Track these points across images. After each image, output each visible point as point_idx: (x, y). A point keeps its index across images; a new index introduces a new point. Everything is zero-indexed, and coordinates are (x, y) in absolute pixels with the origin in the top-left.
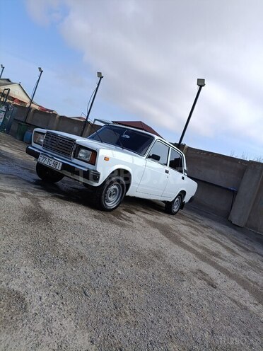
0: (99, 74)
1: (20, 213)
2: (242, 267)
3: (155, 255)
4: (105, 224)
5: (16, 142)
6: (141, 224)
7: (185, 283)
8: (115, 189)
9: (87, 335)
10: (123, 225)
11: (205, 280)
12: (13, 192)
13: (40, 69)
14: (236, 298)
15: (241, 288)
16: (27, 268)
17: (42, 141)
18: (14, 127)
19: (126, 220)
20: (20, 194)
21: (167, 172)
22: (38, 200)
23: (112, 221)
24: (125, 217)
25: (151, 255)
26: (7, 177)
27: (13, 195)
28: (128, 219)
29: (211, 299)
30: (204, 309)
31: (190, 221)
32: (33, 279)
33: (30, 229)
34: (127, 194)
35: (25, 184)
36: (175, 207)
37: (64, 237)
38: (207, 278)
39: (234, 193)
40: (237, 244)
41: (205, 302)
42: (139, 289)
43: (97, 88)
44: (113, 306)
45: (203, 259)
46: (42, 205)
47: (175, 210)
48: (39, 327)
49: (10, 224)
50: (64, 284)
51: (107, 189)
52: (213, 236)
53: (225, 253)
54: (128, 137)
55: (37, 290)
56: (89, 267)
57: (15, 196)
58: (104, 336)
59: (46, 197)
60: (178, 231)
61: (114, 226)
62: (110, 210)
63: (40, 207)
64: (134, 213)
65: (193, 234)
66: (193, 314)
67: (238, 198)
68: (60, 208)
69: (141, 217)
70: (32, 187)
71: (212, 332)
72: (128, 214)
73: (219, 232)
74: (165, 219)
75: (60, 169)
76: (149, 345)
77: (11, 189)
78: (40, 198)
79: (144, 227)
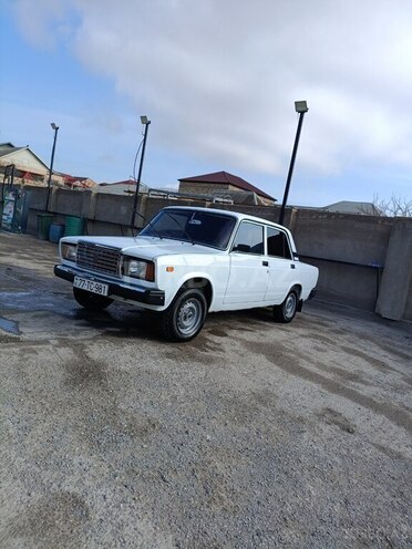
0: (144, 119)
1: (60, 375)
2: (396, 389)
3: (260, 399)
4: (183, 364)
5: (40, 244)
6: (237, 352)
7: (305, 436)
8: (191, 308)
9: (171, 537)
10: (209, 361)
11: (337, 423)
12: (46, 342)
13: (53, 125)
14: (383, 442)
15: (393, 425)
16: (81, 457)
17: (74, 254)
18: (32, 221)
19: (213, 349)
20: (56, 342)
21: (266, 264)
22: (84, 347)
23: (193, 357)
24: (212, 345)
25: (254, 401)
26: (36, 316)
27: (47, 346)
28: (218, 348)
29: (345, 452)
30: (335, 469)
31: (315, 328)
32: (92, 471)
33: (78, 397)
34: (211, 310)
35: (61, 322)
36: (289, 310)
37: (127, 398)
38: (339, 420)
39: (378, 272)
40: (391, 351)
41: (336, 459)
42: (239, 458)
43: (145, 140)
44: (203, 491)
45: (334, 388)
46: (89, 354)
47: (289, 315)
48: (107, 537)
49: (50, 395)
50: (133, 471)
51: (179, 310)
52: (351, 346)
53: (370, 370)
54: (199, 222)
55: (99, 486)
56: (165, 438)
57: (51, 348)
58: (194, 535)
59: (94, 339)
60: (295, 351)
61: (196, 365)
62: (189, 339)
63: (87, 357)
64: (226, 335)
65: (319, 350)
66: (317, 480)
67: (386, 277)
68: (115, 353)
69: (237, 339)
70: (72, 325)
71: (346, 502)
72: (217, 339)
73: (363, 336)
74: (274, 334)
75: (106, 294)
76: (256, 537)
77: (44, 336)
78: (86, 343)
79: (242, 355)
